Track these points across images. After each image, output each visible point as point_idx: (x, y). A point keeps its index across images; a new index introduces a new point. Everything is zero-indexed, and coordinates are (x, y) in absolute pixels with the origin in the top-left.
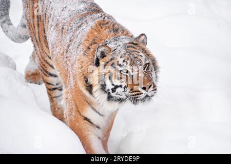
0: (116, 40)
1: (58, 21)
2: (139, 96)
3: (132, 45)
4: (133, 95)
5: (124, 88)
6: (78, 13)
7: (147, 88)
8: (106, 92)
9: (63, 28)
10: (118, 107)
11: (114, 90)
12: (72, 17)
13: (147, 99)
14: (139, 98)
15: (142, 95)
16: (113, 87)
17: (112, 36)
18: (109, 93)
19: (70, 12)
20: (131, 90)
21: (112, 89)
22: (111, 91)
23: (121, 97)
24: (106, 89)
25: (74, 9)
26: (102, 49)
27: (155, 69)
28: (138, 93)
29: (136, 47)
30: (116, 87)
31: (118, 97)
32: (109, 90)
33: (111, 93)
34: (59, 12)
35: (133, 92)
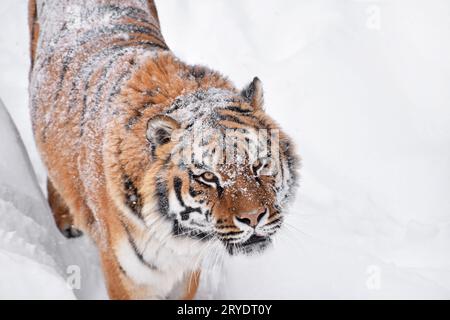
0: (201, 99)
1: (52, 51)
2: (233, 237)
3: (234, 113)
4: (223, 235)
5: (206, 215)
6: (103, 36)
7: (253, 220)
8: (168, 218)
9: (65, 69)
10: (197, 251)
11: (185, 215)
12: (88, 44)
13: (255, 247)
14: (234, 242)
15: (241, 235)
16: (183, 209)
17: (193, 87)
18: (176, 222)
19: (81, 35)
20: (219, 221)
21: (182, 214)
22: (179, 217)
23: (202, 229)
24: (170, 212)
25: (89, 27)
26: (159, 124)
27: (289, 164)
28: (232, 230)
29: (242, 118)
30: (189, 210)
31: (197, 228)
32: (174, 215)
33: (180, 222)
34: (55, 32)
35: (222, 227)
